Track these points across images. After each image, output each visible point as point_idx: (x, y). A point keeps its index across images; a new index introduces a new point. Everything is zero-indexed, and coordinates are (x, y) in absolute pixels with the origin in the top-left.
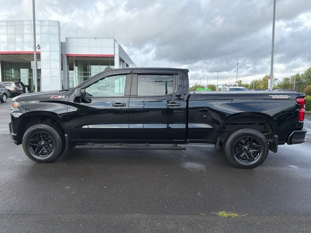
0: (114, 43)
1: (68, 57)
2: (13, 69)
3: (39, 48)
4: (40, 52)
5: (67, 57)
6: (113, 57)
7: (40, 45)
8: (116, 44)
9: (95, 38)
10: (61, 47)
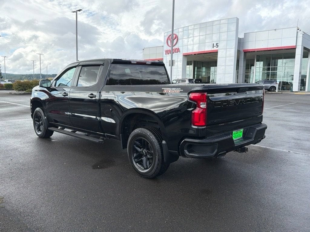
0: (297, 32)
1: (246, 52)
2: (205, 68)
3: (217, 46)
4: (218, 50)
5: (244, 52)
6: (294, 49)
7: (218, 43)
8: (299, 33)
9: (275, 30)
10: (238, 43)
